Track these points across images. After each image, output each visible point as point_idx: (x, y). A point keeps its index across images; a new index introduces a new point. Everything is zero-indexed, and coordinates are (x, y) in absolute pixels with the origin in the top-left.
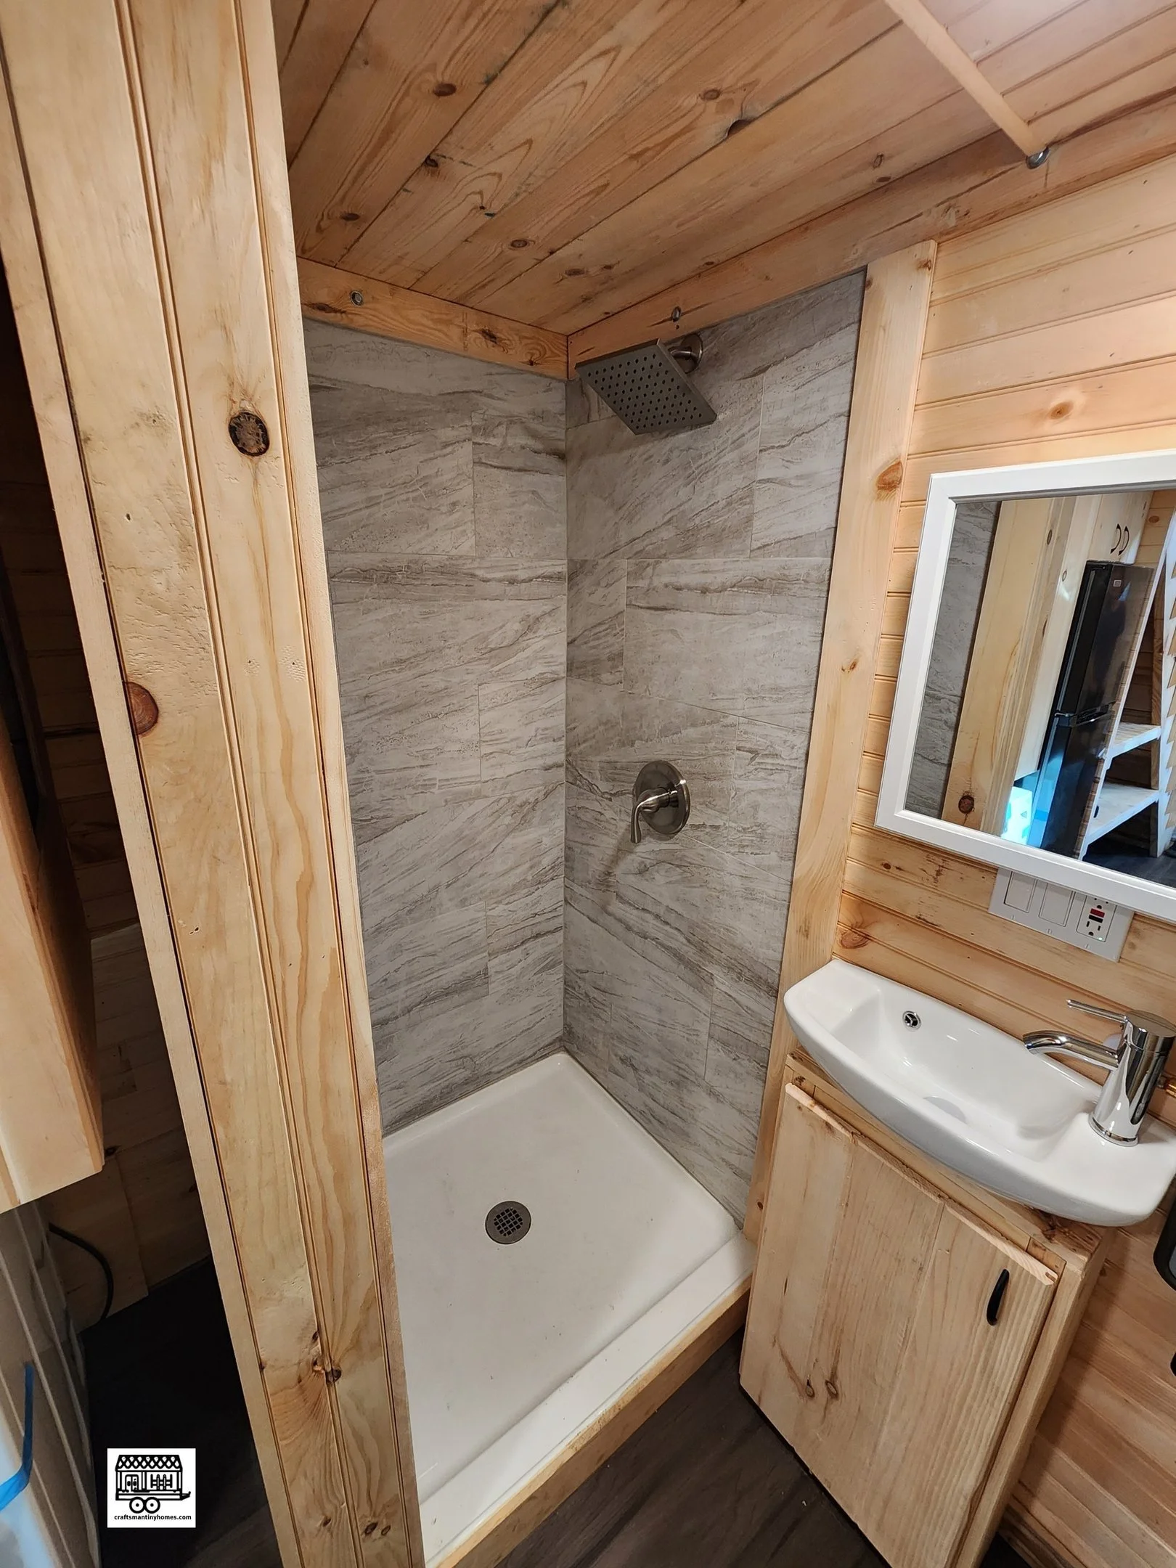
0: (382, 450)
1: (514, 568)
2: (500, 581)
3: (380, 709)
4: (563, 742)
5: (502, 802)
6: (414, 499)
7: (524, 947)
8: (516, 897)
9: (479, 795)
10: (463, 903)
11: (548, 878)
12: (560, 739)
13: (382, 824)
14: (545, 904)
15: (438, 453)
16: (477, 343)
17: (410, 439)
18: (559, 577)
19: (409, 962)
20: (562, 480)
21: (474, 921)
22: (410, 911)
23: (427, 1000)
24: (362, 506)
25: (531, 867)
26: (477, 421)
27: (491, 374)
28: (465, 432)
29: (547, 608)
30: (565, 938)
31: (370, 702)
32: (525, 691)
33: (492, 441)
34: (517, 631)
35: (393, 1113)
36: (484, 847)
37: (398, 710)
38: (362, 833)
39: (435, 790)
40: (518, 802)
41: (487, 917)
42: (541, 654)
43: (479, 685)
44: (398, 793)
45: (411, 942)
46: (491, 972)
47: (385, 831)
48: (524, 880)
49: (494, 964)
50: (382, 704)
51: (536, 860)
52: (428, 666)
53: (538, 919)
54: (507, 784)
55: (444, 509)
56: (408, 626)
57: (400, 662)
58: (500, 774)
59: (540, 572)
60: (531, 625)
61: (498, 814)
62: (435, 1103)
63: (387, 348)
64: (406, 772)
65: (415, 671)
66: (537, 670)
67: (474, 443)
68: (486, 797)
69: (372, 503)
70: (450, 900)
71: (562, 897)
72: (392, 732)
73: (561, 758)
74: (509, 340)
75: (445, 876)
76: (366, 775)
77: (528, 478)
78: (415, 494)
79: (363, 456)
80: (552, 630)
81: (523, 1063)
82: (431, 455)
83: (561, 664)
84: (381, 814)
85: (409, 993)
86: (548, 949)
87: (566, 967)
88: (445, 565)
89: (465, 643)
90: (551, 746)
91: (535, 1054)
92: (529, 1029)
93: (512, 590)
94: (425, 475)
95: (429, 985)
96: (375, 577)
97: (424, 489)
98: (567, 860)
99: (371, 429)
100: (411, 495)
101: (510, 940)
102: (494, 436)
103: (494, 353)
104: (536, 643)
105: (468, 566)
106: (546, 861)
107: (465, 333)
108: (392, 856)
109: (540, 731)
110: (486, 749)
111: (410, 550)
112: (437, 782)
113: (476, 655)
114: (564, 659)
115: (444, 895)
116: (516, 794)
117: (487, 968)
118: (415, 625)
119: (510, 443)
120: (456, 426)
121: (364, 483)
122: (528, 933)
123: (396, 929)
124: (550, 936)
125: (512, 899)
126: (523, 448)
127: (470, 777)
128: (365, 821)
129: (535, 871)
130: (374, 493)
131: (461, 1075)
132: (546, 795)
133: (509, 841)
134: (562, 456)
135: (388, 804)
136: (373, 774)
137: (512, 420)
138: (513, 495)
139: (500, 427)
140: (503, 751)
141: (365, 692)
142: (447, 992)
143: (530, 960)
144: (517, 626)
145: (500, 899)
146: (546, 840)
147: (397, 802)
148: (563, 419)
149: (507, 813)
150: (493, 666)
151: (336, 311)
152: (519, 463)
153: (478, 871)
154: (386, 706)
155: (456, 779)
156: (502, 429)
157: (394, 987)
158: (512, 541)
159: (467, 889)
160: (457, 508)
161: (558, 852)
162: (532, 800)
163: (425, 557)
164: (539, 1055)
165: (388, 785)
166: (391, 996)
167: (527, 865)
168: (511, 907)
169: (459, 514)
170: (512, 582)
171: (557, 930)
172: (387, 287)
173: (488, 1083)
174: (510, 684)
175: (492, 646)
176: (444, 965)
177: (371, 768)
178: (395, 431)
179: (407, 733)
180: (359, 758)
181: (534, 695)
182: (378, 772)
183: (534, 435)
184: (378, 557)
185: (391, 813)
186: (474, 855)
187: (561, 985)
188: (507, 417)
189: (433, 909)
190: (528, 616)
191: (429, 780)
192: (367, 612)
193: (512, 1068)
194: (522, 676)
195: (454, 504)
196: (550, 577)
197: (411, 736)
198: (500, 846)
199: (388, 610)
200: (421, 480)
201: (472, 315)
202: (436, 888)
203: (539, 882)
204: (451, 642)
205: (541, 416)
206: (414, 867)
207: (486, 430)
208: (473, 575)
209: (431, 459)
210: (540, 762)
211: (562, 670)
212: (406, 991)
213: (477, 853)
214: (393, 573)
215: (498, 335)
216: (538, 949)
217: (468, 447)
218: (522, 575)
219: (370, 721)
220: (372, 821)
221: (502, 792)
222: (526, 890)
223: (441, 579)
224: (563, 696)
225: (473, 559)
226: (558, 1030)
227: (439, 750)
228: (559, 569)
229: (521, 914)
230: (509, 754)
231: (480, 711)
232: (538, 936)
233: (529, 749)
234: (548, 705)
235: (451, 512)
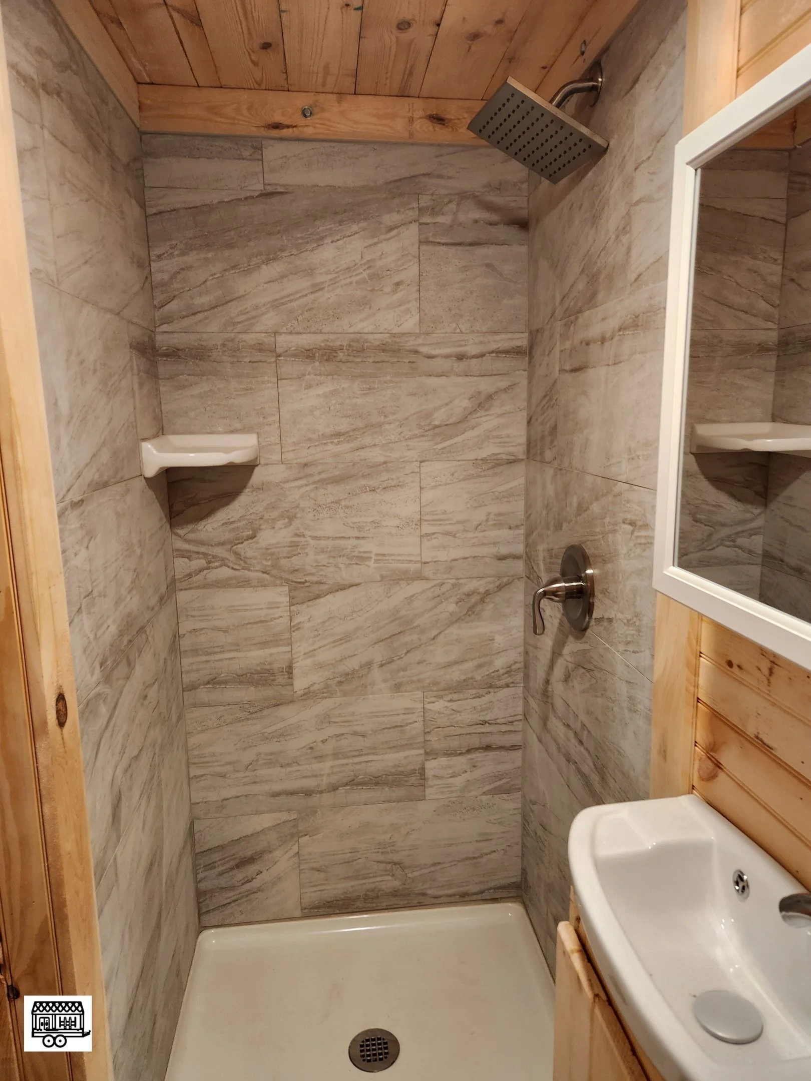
0: (328, 240)
1: (463, 343)
2: (447, 357)
3: (317, 478)
4: (522, 531)
5: (444, 588)
6: (358, 283)
7: (469, 756)
8: (462, 696)
9: (419, 577)
10: (398, 688)
11: (502, 682)
12: (517, 527)
13: (316, 589)
14: (498, 713)
15: (383, 237)
16: (423, 128)
17: (355, 227)
18: (517, 352)
19: (337, 736)
20: (524, 249)
21: (408, 711)
22: (340, 683)
23: (353, 783)
24: (307, 292)
25: (480, 666)
26: (425, 201)
27: (441, 156)
28: (412, 214)
29: (503, 383)
30: (524, 761)
31: (308, 471)
32: (474, 471)
33: (440, 219)
34: (465, 409)
35: (312, 896)
36: (423, 632)
37: (337, 481)
38: (294, 593)
39: (371, 563)
40: (466, 589)
41: (424, 710)
42: (495, 434)
43: (421, 462)
44: (331, 561)
45: (340, 715)
46: (429, 773)
47: (318, 597)
48: (472, 678)
49: (433, 766)
50: (320, 473)
51: (487, 659)
52: (367, 440)
53: (487, 728)
54: (451, 568)
55: (388, 289)
56: (347, 401)
57: (339, 434)
58: (443, 556)
59: (494, 346)
60: (483, 402)
61: (439, 599)
62: (359, 904)
63: (336, 150)
64: (342, 542)
65: (353, 445)
66: (489, 450)
67: (420, 224)
68: (427, 579)
69: (317, 288)
70: (385, 681)
71: (520, 709)
72: (329, 500)
73: (520, 549)
74: (459, 119)
75: (378, 654)
76: (302, 539)
77: (480, 251)
78: (358, 278)
79: (310, 248)
80: (507, 408)
81: (464, 898)
82: (376, 240)
83: (519, 444)
84: (315, 579)
85: (335, 770)
86: (502, 768)
87: (524, 797)
88: (387, 342)
89: (407, 419)
90: (505, 533)
91: (482, 892)
92: (474, 858)
93: (460, 366)
94: (368, 258)
95: (357, 767)
96: (317, 355)
97: (368, 272)
98: (525, 667)
99: (317, 223)
100: (355, 279)
101: (454, 743)
102: (443, 214)
103: (442, 134)
104: (488, 422)
105: (411, 343)
106: (500, 663)
107: (411, 120)
108: (324, 622)
109: (492, 516)
110: (427, 529)
111: (351, 330)
112: (374, 557)
113: (417, 432)
114: (523, 440)
115: (377, 675)
116: (461, 581)
117: (423, 769)
118: (355, 400)
119: (462, 217)
120: (402, 210)
121: (310, 272)
122: (475, 741)
123: (326, 698)
124: (504, 753)
125: (455, 696)
126: (476, 221)
127: (409, 555)
128: (300, 583)
129: (485, 671)
130: (319, 279)
131: (389, 883)
132: (500, 588)
133: (454, 632)
134: (523, 225)
135: (322, 570)
136: (309, 539)
137: (463, 196)
138: (464, 269)
139: (450, 205)
140: (447, 534)
141: (304, 461)
142: (376, 781)
143: (478, 773)
144: (466, 403)
145: (441, 693)
146: (499, 639)
147: (331, 569)
148: (525, 186)
149: (451, 600)
150: (436, 444)
151: (288, 127)
152: (470, 237)
153: (416, 656)
154: (324, 476)
155: (393, 555)
156: (453, 206)
157: (320, 758)
158: (461, 316)
159: (402, 673)
160: (401, 287)
161: (514, 656)
162: (482, 590)
163: (366, 336)
164: (486, 895)
165: (323, 552)
166: (316, 766)
167: (475, 663)
168: (454, 705)
169: (403, 293)
170: (461, 357)
171: (514, 748)
172: (333, 97)
173: (420, 905)
174: (455, 463)
175: (437, 423)
176: (373, 750)
177: (308, 533)
178: (341, 222)
179: (343, 503)
180: (296, 523)
181: (485, 476)
182: (315, 538)
183: (489, 207)
184: (320, 337)
185: (324, 580)
186: (411, 638)
187: (519, 818)
188: (457, 194)
189: (364, 686)
190: (479, 393)
191: (365, 552)
192: (309, 387)
193: (452, 899)
194: (472, 455)
195: (398, 284)
196: (507, 352)
197: (347, 507)
198: (442, 635)
199: (329, 386)
200: (364, 264)
201: (419, 104)
202: (369, 664)
203: (490, 685)
204: (391, 418)
205: (499, 187)
206: (346, 638)
207: (433, 210)
208: (416, 352)
209: (375, 244)
210: (493, 550)
211: (520, 451)
212: (332, 767)
213: (415, 637)
214: (335, 351)
215: (448, 116)
216: (488, 764)
217: (414, 229)
218: (472, 350)
219: (308, 488)
220: (307, 584)
221: (445, 576)
222: (474, 691)
223: (382, 356)
224: (522, 481)
225: (417, 336)
226: (513, 875)
227: (376, 524)
228: (519, 343)
229: (467, 717)
230: (454, 536)
231: (421, 488)
232: (488, 748)
233: (476, 534)
234: (501, 489)
235: (394, 292)
